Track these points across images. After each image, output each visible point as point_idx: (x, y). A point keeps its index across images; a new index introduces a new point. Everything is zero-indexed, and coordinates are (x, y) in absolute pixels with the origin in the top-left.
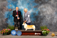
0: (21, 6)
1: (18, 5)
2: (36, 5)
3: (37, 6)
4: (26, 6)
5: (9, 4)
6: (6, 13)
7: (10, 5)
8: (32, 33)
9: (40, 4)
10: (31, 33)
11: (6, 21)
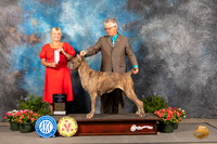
0: (74, 24)
1: (62, 19)
2: (133, 18)
3: (136, 23)
4: (96, 24)
5: (28, 18)
6: (18, 51)
7: (33, 22)
8: (121, 126)
9: (149, 17)
10: (115, 127)
11: (16, 83)
